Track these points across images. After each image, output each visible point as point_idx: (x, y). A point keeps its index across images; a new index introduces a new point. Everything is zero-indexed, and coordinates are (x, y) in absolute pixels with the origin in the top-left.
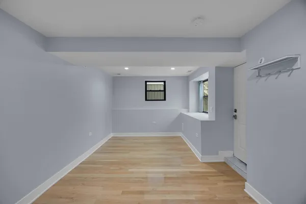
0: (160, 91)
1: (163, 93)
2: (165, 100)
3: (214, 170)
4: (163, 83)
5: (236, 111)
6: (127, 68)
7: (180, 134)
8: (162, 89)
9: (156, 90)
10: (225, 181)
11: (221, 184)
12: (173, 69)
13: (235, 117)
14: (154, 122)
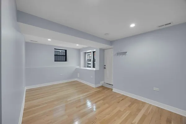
0: (63, 55)
1: (65, 57)
2: (66, 61)
3: (101, 89)
4: (65, 51)
5: (105, 66)
6: (49, 40)
7: (76, 79)
8: (65, 55)
9: (60, 55)
10: (106, 91)
11: (106, 92)
12: (78, 45)
13: (105, 68)
14: (61, 75)
